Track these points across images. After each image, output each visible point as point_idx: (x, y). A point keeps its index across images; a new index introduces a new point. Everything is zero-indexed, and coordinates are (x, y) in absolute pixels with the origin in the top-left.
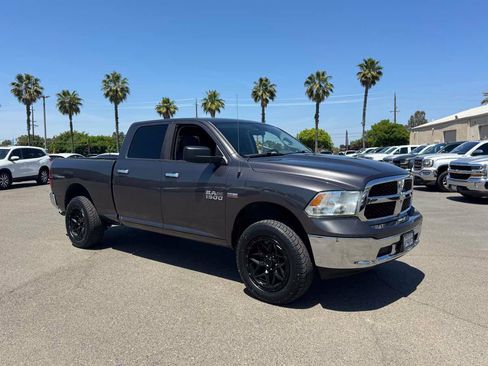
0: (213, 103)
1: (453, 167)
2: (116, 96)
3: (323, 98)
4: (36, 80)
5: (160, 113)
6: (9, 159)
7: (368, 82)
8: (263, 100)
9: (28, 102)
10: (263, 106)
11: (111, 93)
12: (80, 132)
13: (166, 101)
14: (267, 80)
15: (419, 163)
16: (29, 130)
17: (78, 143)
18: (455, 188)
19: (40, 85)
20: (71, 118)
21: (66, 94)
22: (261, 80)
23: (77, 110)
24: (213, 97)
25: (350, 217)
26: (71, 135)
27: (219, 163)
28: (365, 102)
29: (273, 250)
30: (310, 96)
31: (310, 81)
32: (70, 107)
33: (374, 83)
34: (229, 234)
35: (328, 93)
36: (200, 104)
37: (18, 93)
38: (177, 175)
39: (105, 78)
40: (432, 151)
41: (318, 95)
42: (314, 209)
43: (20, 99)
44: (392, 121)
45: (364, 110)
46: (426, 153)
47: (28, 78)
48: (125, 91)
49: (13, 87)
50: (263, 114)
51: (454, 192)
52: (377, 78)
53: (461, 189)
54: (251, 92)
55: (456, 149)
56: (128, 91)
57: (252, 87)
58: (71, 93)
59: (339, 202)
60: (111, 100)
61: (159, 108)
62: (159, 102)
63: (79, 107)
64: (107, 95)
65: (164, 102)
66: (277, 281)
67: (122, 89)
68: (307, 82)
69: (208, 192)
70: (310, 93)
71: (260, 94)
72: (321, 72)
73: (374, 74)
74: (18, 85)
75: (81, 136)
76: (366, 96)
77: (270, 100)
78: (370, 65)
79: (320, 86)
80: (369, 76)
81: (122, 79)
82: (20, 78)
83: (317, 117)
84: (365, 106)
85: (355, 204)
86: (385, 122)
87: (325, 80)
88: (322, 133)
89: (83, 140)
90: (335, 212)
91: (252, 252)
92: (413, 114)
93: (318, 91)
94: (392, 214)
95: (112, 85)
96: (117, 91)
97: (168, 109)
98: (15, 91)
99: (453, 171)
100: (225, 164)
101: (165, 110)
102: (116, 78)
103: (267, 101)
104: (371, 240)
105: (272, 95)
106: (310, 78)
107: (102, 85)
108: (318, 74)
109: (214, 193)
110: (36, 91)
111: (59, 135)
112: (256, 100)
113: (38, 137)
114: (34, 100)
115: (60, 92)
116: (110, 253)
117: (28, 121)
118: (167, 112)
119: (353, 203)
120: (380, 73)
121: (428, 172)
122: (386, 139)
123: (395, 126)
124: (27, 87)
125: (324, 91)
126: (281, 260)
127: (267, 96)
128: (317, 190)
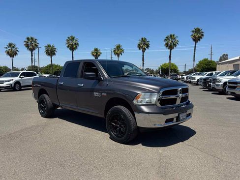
0: (118, 50)
1: (229, 83)
2: (73, 47)
3: (173, 48)
4: (36, 40)
5: (93, 55)
6: (20, 77)
7: (196, 40)
8: (143, 49)
9: (32, 50)
10: (143, 52)
11: (70, 46)
12: (56, 64)
13: (96, 50)
14: (145, 39)
15: (215, 80)
16: (32, 63)
17: (55, 70)
18: (229, 93)
19: (37, 42)
20: (51, 58)
21: (49, 46)
22: (142, 39)
23: (54, 54)
24: (119, 47)
25: (153, 105)
26: (51, 66)
27: (100, 80)
28: (195, 50)
29: (121, 119)
30: (167, 47)
31: (167, 39)
32: (51, 52)
33: (199, 40)
34: (103, 112)
35: (176, 45)
36: (112, 51)
37: (27, 46)
38: (82, 85)
39: (68, 39)
40: (223, 75)
41: (171, 46)
42: (137, 101)
43: (28, 49)
44: (209, 59)
45: (194, 53)
46: (220, 75)
47: (32, 38)
48: (77, 45)
49: (25, 43)
50: (143, 56)
51: (230, 95)
52: (201, 38)
53: (233, 94)
54: (137, 45)
55: (234, 74)
56: (78, 45)
57: (138, 42)
58: (51, 46)
59: (149, 98)
60: (70, 49)
61: (92, 53)
62: (93, 50)
63: (55, 52)
64: (68, 47)
65: (95, 50)
66: (122, 133)
67: (75, 44)
68: (165, 40)
69: (95, 93)
70: (167, 45)
71: (142, 46)
72: (172, 34)
73: (200, 35)
74: (27, 42)
75: (56, 66)
76: (195, 46)
77: (147, 49)
78: (197, 31)
79: (172, 41)
80: (197, 36)
81: (75, 39)
82: (28, 39)
83: (170, 57)
84: (195, 52)
85: (155, 99)
86: (206, 60)
87: (175, 39)
88: (173, 65)
89: (58, 68)
90: (146, 102)
91: (112, 120)
92: (222, 55)
93: (171, 44)
94: (175, 104)
95: (71, 42)
96: (73, 45)
97: (97, 53)
98: (26, 45)
99: (229, 85)
100: (102, 80)
101: (95, 54)
102: (73, 39)
103: (145, 49)
104: (162, 115)
105: (148, 46)
106: (167, 38)
107: (66, 42)
108: (171, 36)
109: (97, 93)
110: (35, 45)
111: (46, 66)
112: (139, 49)
113: (37, 66)
114: (34, 49)
115: (46, 45)
116: (57, 120)
117: (32, 59)
118: (96, 55)
119: (155, 98)
120: (203, 35)
121: (218, 85)
122: (206, 68)
123: (211, 62)
124: (31, 43)
125: (174, 44)
126: (124, 124)
127: (145, 47)
128: (138, 92)
